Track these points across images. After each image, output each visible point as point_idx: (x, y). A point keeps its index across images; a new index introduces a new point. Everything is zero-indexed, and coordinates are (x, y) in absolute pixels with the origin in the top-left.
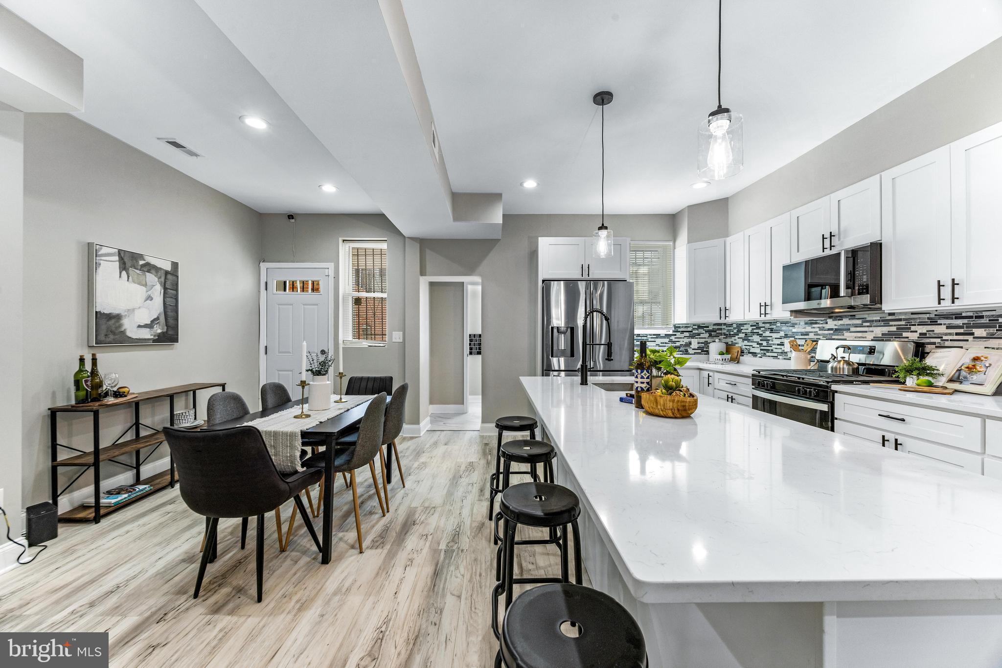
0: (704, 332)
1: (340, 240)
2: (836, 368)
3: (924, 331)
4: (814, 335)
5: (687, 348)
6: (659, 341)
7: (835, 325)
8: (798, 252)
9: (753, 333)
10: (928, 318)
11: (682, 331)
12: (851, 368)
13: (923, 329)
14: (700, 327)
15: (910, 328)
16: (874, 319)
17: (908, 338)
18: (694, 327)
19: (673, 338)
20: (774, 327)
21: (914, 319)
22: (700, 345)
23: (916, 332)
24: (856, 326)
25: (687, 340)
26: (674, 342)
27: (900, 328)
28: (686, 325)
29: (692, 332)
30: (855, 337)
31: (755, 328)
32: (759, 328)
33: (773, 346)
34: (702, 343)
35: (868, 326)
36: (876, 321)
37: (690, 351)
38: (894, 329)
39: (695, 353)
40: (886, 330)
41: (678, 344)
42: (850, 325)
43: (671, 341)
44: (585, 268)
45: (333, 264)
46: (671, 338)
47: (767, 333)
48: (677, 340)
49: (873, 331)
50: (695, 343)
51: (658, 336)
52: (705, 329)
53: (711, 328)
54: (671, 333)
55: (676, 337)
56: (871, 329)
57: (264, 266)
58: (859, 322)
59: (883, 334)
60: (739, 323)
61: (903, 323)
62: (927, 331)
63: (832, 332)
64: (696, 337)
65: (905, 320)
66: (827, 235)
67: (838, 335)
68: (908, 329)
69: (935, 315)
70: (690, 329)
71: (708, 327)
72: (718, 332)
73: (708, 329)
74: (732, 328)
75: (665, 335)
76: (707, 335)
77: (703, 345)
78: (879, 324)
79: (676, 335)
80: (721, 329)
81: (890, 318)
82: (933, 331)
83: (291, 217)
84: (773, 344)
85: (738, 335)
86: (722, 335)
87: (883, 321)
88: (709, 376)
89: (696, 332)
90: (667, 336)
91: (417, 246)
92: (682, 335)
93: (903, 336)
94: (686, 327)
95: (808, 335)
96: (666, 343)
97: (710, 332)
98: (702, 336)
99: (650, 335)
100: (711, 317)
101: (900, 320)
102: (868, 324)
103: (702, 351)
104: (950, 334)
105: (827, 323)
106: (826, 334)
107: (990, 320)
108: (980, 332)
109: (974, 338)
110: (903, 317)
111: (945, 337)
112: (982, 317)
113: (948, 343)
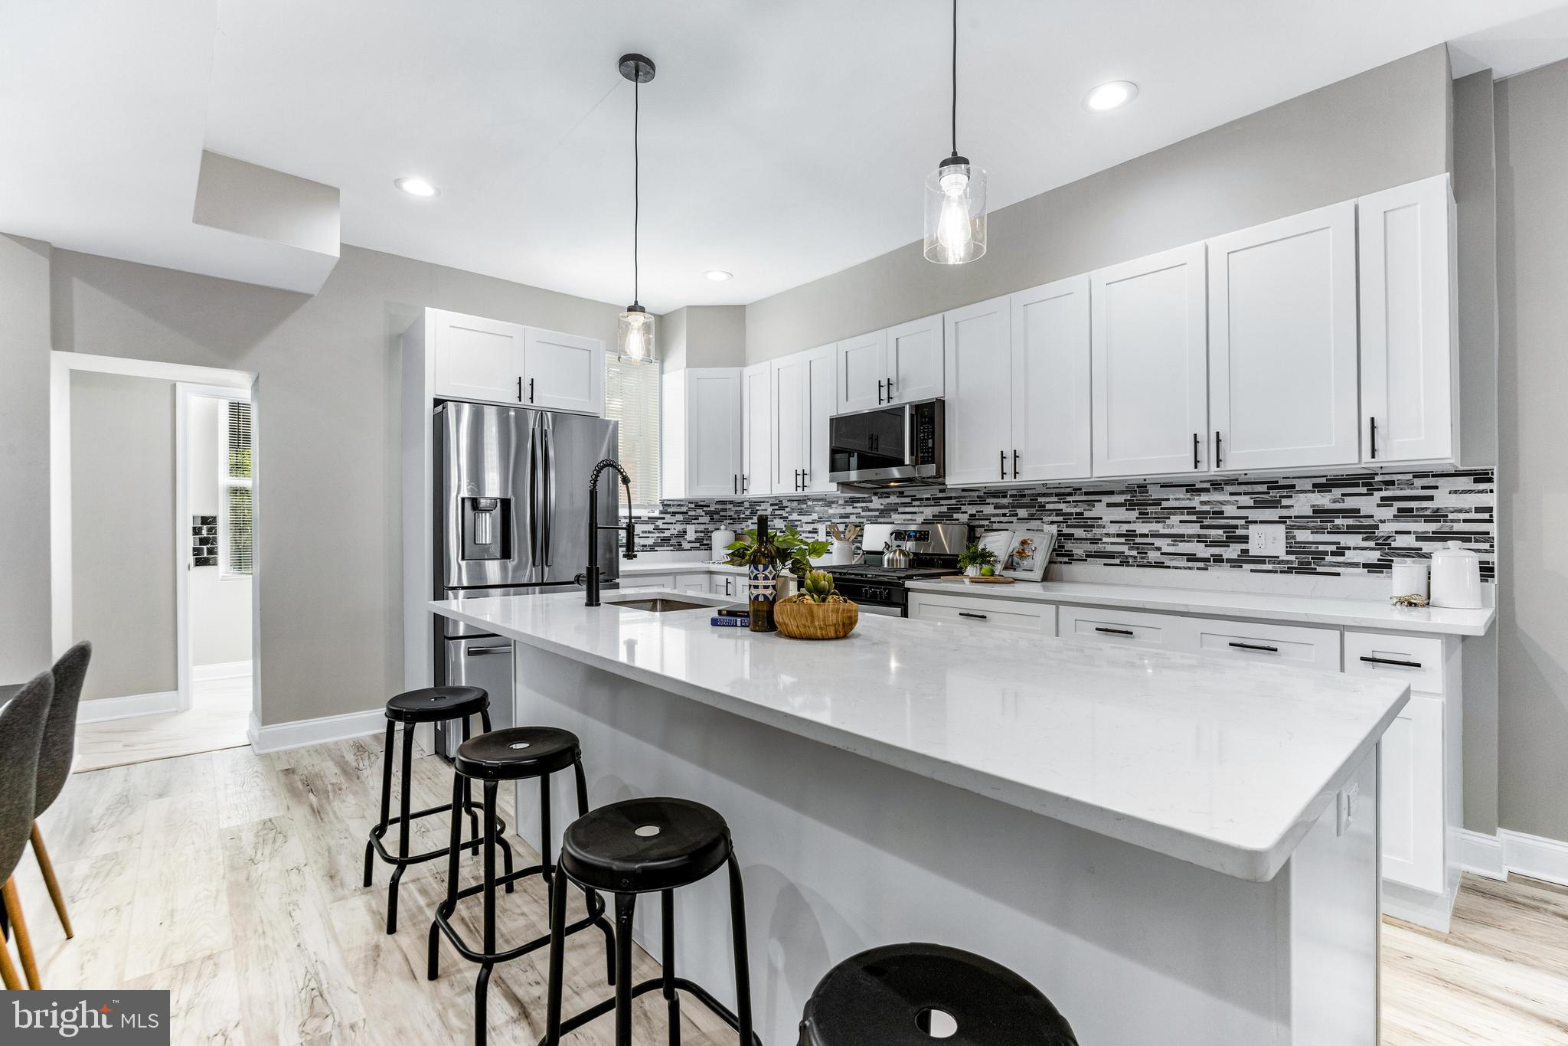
0: (703, 513)
2: (893, 560)
3: (974, 512)
4: (858, 518)
5: (680, 539)
6: (639, 529)
7: (882, 504)
8: (847, 400)
9: (774, 516)
10: (978, 497)
11: (673, 513)
12: (907, 559)
13: (972, 510)
14: (698, 506)
15: (960, 509)
16: (925, 496)
17: (958, 520)
18: (691, 506)
19: (660, 523)
20: (805, 506)
21: (964, 497)
22: (698, 534)
23: (966, 512)
24: (905, 505)
25: (679, 527)
26: (662, 530)
27: (950, 509)
28: (679, 503)
29: (687, 513)
30: (904, 520)
31: (777, 507)
32: (783, 508)
33: (803, 535)
34: (701, 532)
35: (918, 506)
36: (927, 499)
37: (686, 545)
38: (944, 509)
39: (692, 549)
40: (936, 510)
41: (667, 534)
42: (898, 504)
43: (657, 528)
44: (526, 385)
46: (657, 524)
47: (795, 516)
48: (666, 526)
49: (923, 512)
50: (691, 535)
51: (638, 520)
52: (705, 509)
53: (712, 508)
54: (657, 514)
55: (664, 521)
56: (921, 509)
58: (908, 500)
59: (933, 516)
60: (754, 500)
61: (953, 502)
62: (977, 512)
63: (877, 513)
64: (694, 521)
65: (955, 498)
66: (884, 383)
67: (884, 517)
68: (958, 510)
69: (984, 493)
70: (684, 509)
71: (709, 506)
72: (722, 514)
73: (708, 509)
74: (743, 508)
75: (649, 518)
76: (707, 519)
77: (702, 534)
78: (929, 503)
79: (664, 518)
80: (725, 510)
81: (941, 495)
82: (982, 511)
84: (803, 532)
85: (752, 519)
86: (726, 519)
87: (933, 499)
88: (727, 583)
89: (693, 513)
90: (652, 520)
92: (673, 520)
93: (954, 518)
94: (679, 505)
95: (848, 517)
96: (649, 532)
97: (710, 513)
98: (701, 520)
100: (718, 490)
101: (950, 498)
102: (918, 503)
103: (701, 545)
104: (997, 515)
105: (871, 502)
106: (871, 516)
107: (1031, 500)
108: (1023, 513)
109: (1018, 519)
110: (954, 495)
111: (993, 519)
112: (1024, 496)
113: (996, 526)
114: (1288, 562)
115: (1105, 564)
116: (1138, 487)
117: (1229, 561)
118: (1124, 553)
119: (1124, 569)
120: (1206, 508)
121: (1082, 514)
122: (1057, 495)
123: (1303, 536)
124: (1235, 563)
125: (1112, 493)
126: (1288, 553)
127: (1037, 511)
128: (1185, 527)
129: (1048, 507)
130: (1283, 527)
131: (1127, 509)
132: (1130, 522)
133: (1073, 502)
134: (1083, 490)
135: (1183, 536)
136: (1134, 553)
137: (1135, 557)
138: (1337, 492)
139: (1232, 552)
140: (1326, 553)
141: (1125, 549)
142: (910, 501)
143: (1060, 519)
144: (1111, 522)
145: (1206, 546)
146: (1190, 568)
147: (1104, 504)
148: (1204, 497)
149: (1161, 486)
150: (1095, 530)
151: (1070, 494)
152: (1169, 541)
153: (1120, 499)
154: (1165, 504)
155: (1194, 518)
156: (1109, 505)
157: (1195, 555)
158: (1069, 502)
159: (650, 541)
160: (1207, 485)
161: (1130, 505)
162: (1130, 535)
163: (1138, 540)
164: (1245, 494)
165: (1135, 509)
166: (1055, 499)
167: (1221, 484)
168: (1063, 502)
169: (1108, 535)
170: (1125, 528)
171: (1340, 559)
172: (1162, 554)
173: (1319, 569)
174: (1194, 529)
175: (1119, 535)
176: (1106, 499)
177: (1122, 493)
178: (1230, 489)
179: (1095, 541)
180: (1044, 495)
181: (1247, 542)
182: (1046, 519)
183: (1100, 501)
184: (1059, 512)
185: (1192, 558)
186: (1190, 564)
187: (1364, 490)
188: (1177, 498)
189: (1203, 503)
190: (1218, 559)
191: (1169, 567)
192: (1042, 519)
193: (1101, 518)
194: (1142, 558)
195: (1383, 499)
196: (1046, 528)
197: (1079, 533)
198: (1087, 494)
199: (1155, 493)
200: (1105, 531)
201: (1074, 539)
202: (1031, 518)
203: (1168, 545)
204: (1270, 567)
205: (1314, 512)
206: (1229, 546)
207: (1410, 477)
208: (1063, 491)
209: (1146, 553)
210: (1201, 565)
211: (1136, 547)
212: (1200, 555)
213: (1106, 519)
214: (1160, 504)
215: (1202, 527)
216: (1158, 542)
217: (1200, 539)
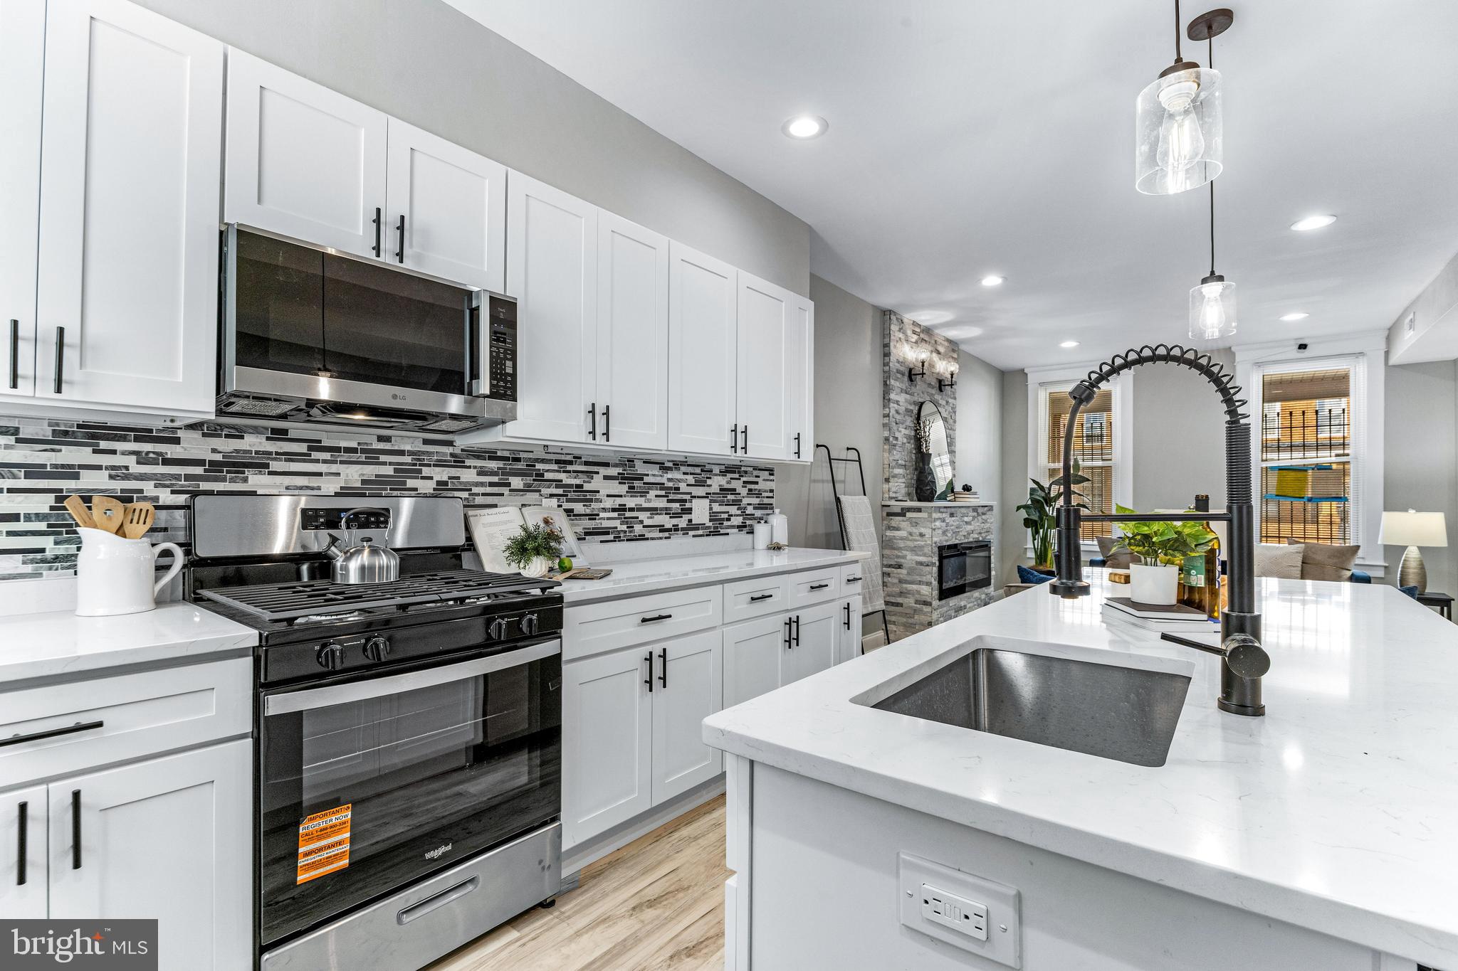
2: (372, 568)
3: (445, 478)
4: (111, 477)
7: (214, 451)
8: (259, 201)
10: (452, 455)
13: (442, 474)
15: (420, 471)
16: (343, 444)
17: (416, 489)
23: (431, 478)
24: (291, 457)
27: (401, 471)
30: (287, 488)
35: (325, 462)
36: (348, 450)
38: (389, 470)
40: (371, 471)
42: (271, 453)
49: (338, 474)
56: (334, 468)
58: (302, 448)
59: (364, 482)
61: (408, 459)
62: (450, 478)
63: (199, 470)
65: (411, 453)
67: (216, 480)
68: (416, 474)
69: (462, 450)
78: (354, 457)
81: (381, 446)
82: (458, 478)
87: (363, 451)
101: (402, 453)
102: (327, 456)
104: (482, 484)
105: (177, 441)
106: (177, 477)
107: (527, 466)
108: (517, 482)
109: (510, 490)
110: (407, 448)
111: (475, 490)
112: (518, 460)
113: (479, 500)
114: (709, 527)
115: (601, 542)
116: (628, 461)
117: (683, 529)
118: (616, 528)
119: (618, 544)
120: (670, 484)
121: (581, 486)
122: (558, 462)
123: (716, 507)
124: (685, 531)
125: (606, 465)
126: (710, 520)
127: (534, 480)
128: (657, 501)
129: (548, 476)
130: (707, 501)
131: (620, 483)
132: (621, 496)
133: (574, 472)
134: (583, 460)
135: (656, 509)
136: (624, 527)
137: (625, 532)
138: (730, 476)
139: (682, 522)
140: (723, 520)
141: (617, 523)
142: (305, 451)
143: (560, 491)
144: (608, 496)
145: (671, 517)
146: (661, 538)
147: (601, 476)
148: (670, 475)
149: (644, 462)
150: (594, 505)
151: (570, 463)
152: (648, 514)
153: (613, 471)
154: (646, 479)
155: (663, 493)
156: (606, 478)
157: (663, 526)
158: (569, 472)
160: (670, 465)
161: (622, 478)
162: (622, 509)
163: (628, 514)
164: (691, 474)
165: (625, 483)
166: (555, 467)
167: (678, 465)
168: (564, 472)
169: (604, 510)
170: (619, 501)
171: (729, 523)
172: (644, 527)
173: (722, 531)
174: (662, 503)
175: (614, 510)
176: (603, 471)
177: (616, 465)
178: (683, 469)
179: (592, 517)
180: (543, 461)
181: (691, 513)
182: (545, 491)
183: (598, 473)
184: (559, 484)
185: (663, 529)
186: (661, 535)
187: (737, 476)
188: (653, 475)
189: (669, 480)
190: (676, 528)
191: (647, 539)
192: (540, 491)
193: (598, 492)
194: (630, 532)
195: (744, 482)
196: (545, 502)
197: (579, 508)
198: (587, 463)
199: (640, 468)
200: (602, 505)
201: (574, 515)
202: (527, 489)
203: (648, 518)
204: (700, 532)
205: (721, 490)
206: (682, 517)
207: (751, 469)
208: (563, 458)
209: (633, 527)
210: (666, 534)
211: (626, 521)
212: (668, 526)
213: (603, 492)
214: (642, 479)
215: (669, 501)
216: (643, 516)
217: (667, 511)
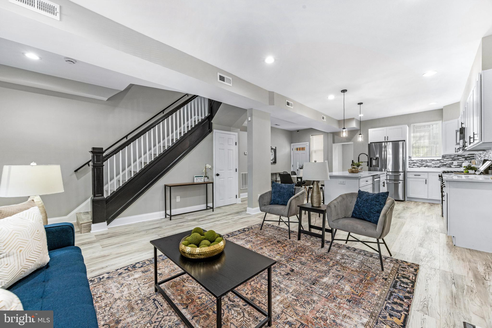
1: (310, 135)
5: (450, 165)
6: (433, 162)
11: (447, 158)
14: (459, 156)
18: (455, 156)
19: (442, 161)
22: (459, 164)
25: (451, 162)
26: (443, 163)
28: (450, 155)
37: (452, 166)
39: (456, 167)
41: (445, 163)
43: (441, 162)
44: (386, 137)
45: (308, 142)
48: (444, 162)
50: (455, 163)
51: (433, 160)
52: (462, 156)
54: (441, 158)
57: (292, 144)
70: (452, 157)
75: (437, 160)
76: (463, 159)
79: (443, 159)
83: (298, 131)
89: (457, 158)
90: (439, 160)
91: (332, 135)
92: (448, 160)
97: (466, 158)
98: (460, 160)
99: (429, 160)
103: (460, 166)
159: (438, 165)
